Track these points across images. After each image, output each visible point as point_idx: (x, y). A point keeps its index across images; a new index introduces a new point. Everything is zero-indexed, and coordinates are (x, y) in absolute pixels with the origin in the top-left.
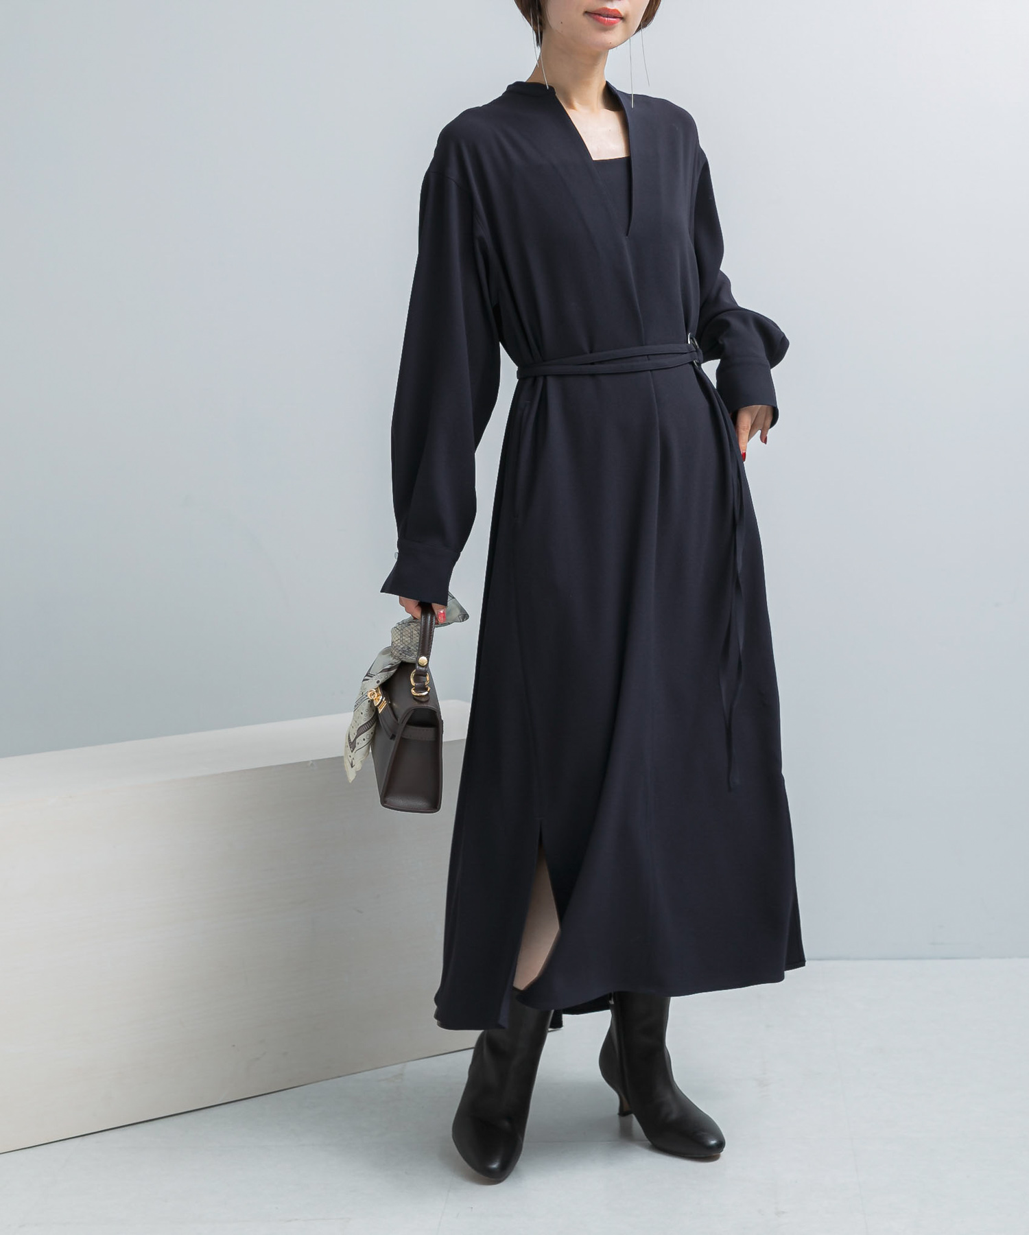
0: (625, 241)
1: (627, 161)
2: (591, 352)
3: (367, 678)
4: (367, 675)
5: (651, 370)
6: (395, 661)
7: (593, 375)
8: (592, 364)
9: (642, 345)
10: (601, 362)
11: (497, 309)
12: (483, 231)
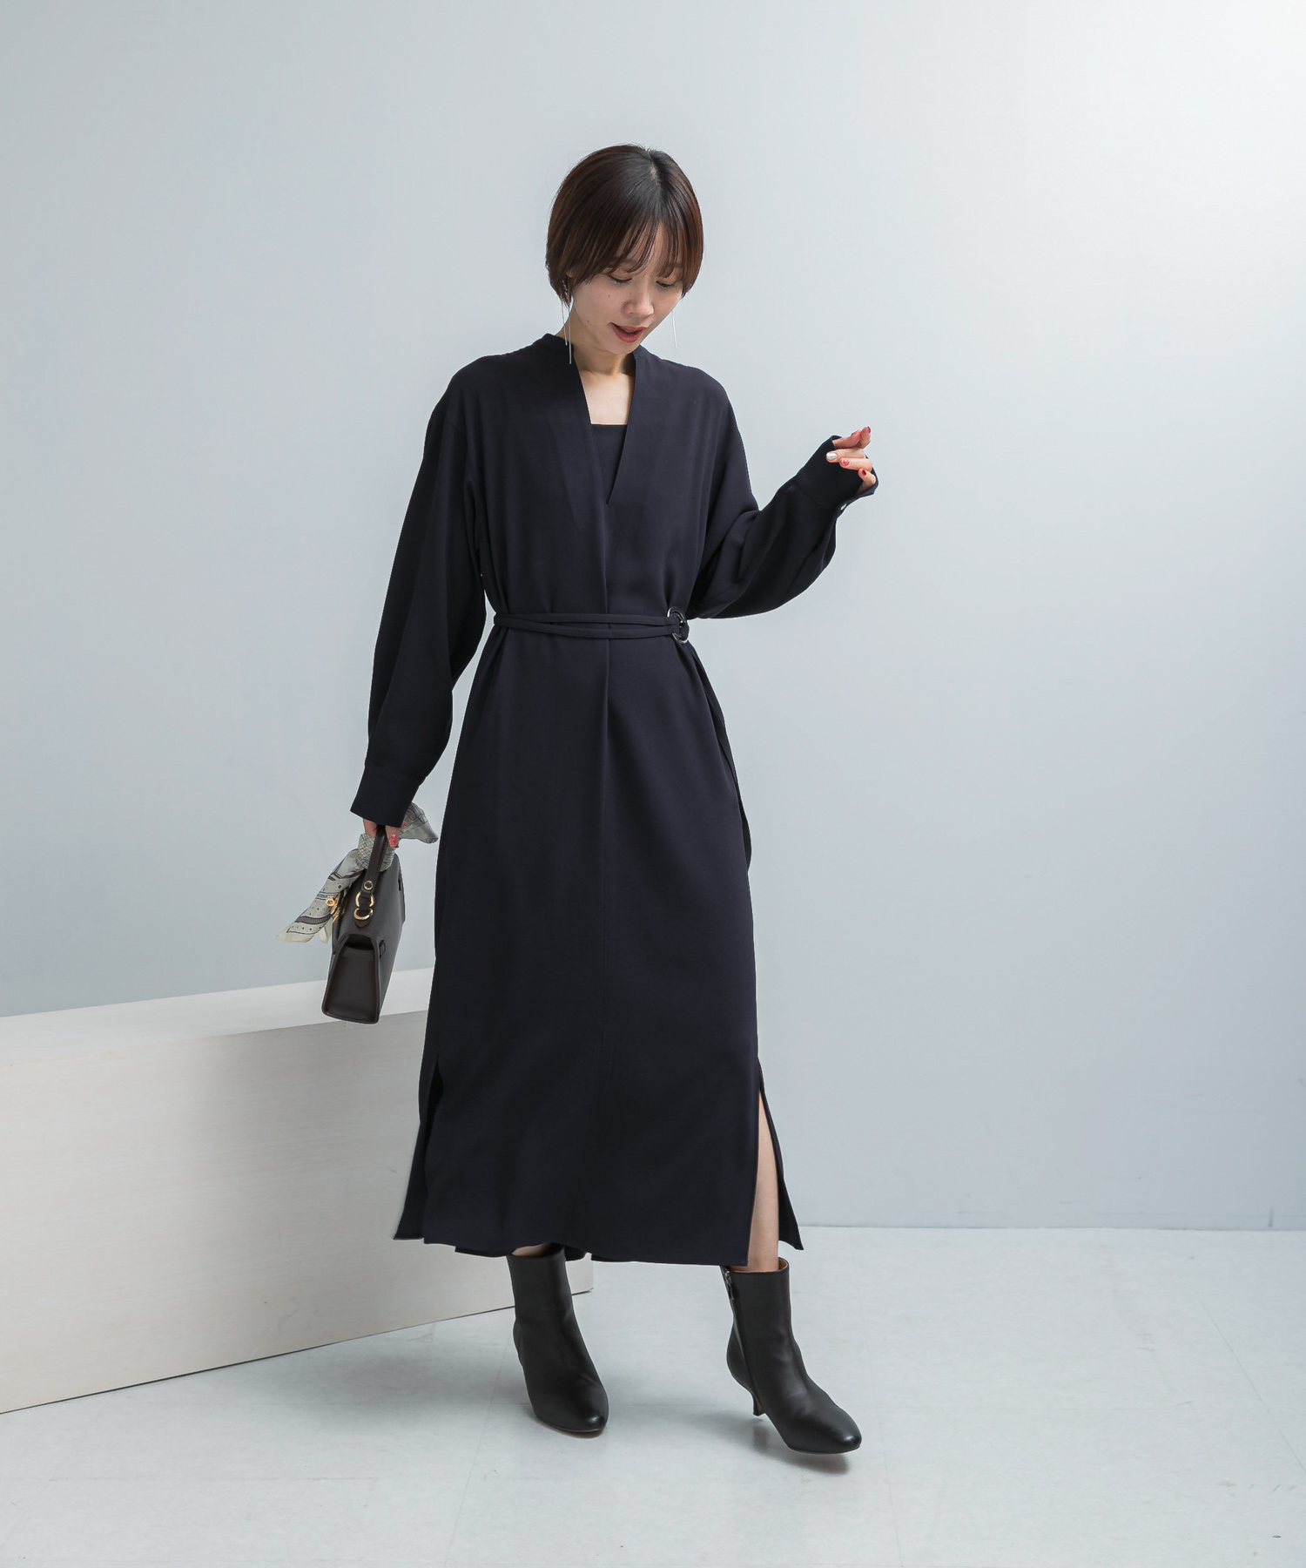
0: (602, 509)
1: (622, 430)
2: (552, 612)
3: (333, 876)
4: (334, 873)
5: (609, 639)
6: (357, 868)
7: (551, 635)
8: (551, 623)
9: (605, 613)
10: (560, 624)
11: (478, 553)
12: (471, 477)
